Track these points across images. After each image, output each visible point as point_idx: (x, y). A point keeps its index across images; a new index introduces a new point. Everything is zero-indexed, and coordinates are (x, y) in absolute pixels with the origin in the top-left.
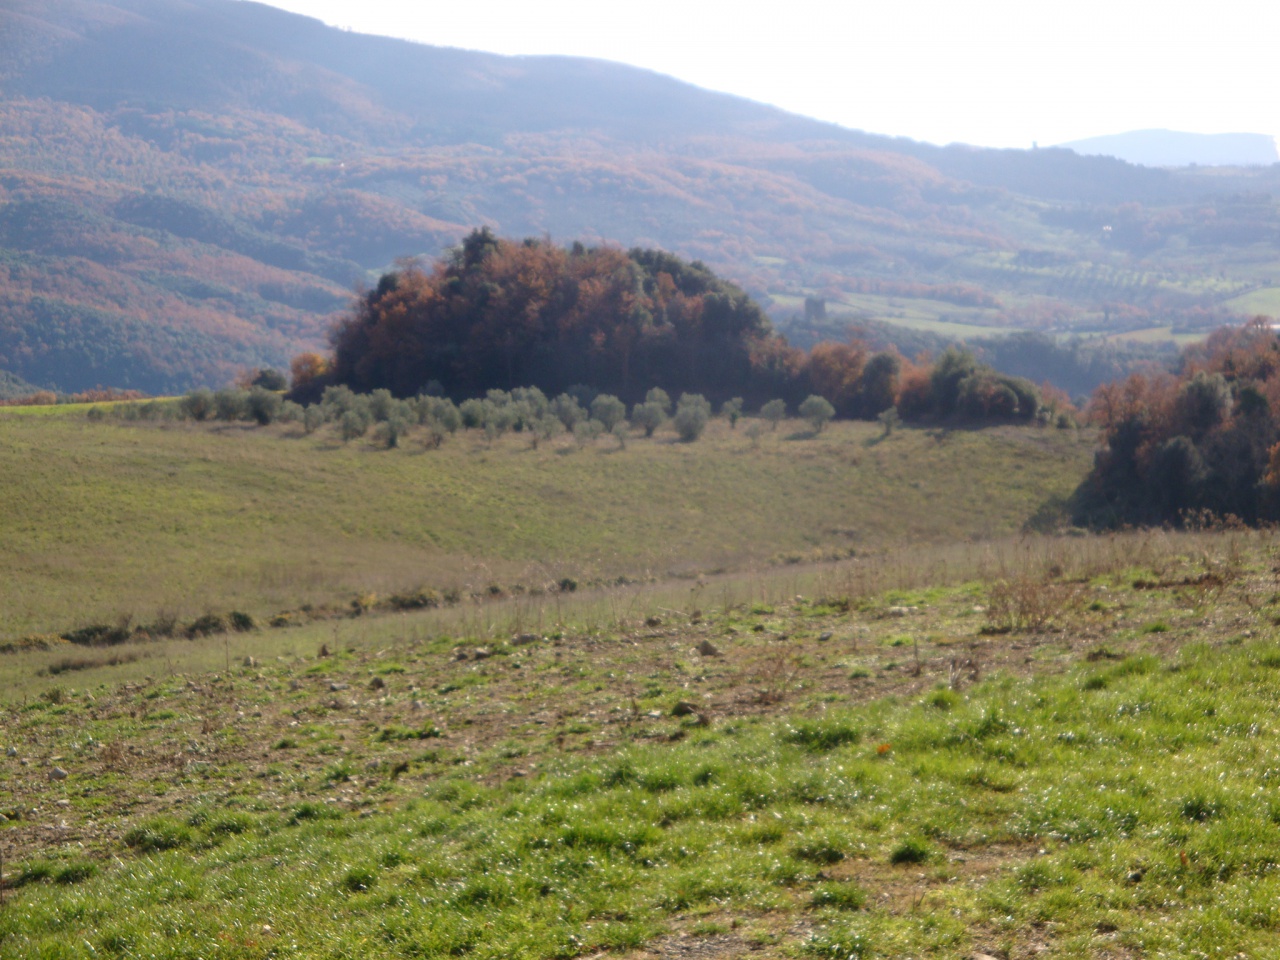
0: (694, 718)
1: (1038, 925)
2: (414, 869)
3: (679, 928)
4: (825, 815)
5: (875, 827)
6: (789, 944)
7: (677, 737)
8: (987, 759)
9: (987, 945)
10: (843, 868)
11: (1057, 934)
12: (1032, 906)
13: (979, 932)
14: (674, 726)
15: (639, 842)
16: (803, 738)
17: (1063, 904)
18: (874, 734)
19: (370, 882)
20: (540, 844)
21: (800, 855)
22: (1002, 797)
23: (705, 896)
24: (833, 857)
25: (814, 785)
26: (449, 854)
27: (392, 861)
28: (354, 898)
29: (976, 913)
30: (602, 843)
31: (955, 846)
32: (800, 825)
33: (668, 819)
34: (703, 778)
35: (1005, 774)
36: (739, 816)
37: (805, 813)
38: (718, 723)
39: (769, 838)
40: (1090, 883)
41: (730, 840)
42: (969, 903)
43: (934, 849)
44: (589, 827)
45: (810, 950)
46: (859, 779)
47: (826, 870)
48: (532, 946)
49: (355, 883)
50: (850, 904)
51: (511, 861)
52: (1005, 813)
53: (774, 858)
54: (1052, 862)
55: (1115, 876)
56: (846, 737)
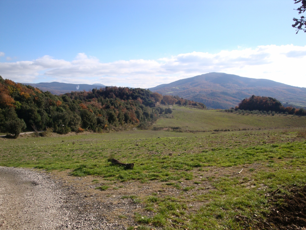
0: (265, 143)
1: (291, 166)
2: (232, 155)
3: (256, 162)
4: (272, 153)
5: (277, 155)
6: (265, 165)
7: (263, 145)
8: (291, 149)
9: (285, 167)
10: (273, 159)
11: (293, 167)
12: (291, 164)
13: (285, 166)
14: (263, 144)
15: (254, 154)
16: (273, 146)
17: (294, 164)
18: (280, 146)
19: (228, 155)
20: (244, 154)
21: (269, 157)
22: (291, 153)
23: (259, 160)
24: (272, 157)
25: (272, 151)
26: (236, 154)
27: (231, 154)
28: (226, 157)
29: (285, 164)
30: (250, 154)
31: (285, 157)
32: (270, 154)
33: (257, 152)
34: (261, 149)
35: (292, 151)
36: (264, 153)
37: (270, 153)
38: (267, 144)
39: (266, 155)
40: (297, 162)
41: (262, 155)
42: (284, 163)
43: (282, 158)
44: (249, 152)
45: (267, 166)
46: (277, 150)
47: (271, 159)
48: (241, 163)
49: (227, 155)
50: (272, 162)
51: (241, 155)
52: (291, 155)
53: (266, 157)
54: (294, 160)
55: (300, 162)
56: (277, 146)
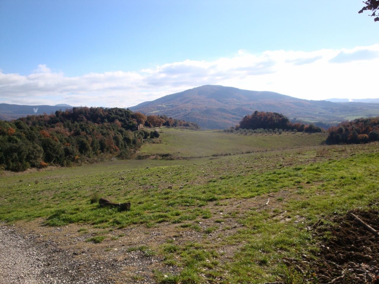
0: (282, 166)
1: (323, 191)
2: (251, 182)
3: (282, 190)
4: (299, 178)
5: (304, 179)
6: (295, 192)
7: (280, 168)
8: (317, 171)
9: (318, 193)
10: (301, 184)
11: (326, 192)
12: (323, 188)
13: (316, 191)
14: (280, 167)
15: (277, 180)
16: (296, 169)
17: (326, 188)
18: (304, 168)
19: (247, 184)
20: (266, 180)
21: (296, 182)
22: (319, 176)
23: (285, 186)
24: (299, 182)
25: (297, 174)
26: (255, 181)
27: (249, 181)
28: (245, 185)
29: (316, 189)
30: (273, 180)
31: (314, 181)
32: (296, 179)
33: (280, 178)
34: (284, 173)
35: (319, 173)
36: (288, 177)
37: (296, 177)
38: (285, 167)
39: (292, 180)
40: (329, 186)
41: (287, 180)
42: (315, 188)
43: (311, 182)
44: (271, 178)
45: (297, 193)
46: (302, 174)
47: (299, 184)
48: (265, 191)
49: (245, 184)
50: (301, 188)
51: (262, 182)
52: (320, 178)
53: (293, 182)
54: (325, 183)
55: (332, 185)
56: (301, 169)
